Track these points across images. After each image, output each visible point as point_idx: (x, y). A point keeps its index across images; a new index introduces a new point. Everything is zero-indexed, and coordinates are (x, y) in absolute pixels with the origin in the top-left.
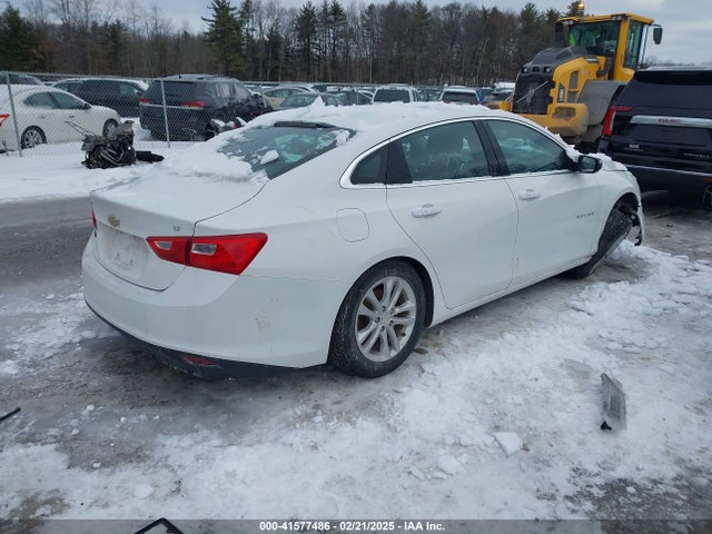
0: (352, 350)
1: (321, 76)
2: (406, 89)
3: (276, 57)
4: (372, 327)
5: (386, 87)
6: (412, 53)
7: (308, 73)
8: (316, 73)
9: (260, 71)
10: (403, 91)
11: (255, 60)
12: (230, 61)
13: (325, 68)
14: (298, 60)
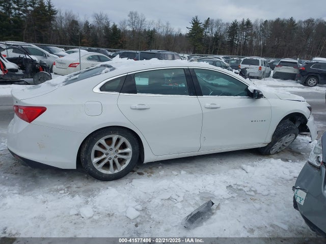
0: (89, 165)
1: (237, 53)
2: (258, 59)
3: (217, 45)
4: (103, 157)
5: (248, 58)
6: (284, 44)
7: (231, 52)
8: (235, 51)
9: (209, 50)
10: (256, 60)
11: (208, 46)
12: (196, 46)
13: (240, 49)
14: (227, 45)
